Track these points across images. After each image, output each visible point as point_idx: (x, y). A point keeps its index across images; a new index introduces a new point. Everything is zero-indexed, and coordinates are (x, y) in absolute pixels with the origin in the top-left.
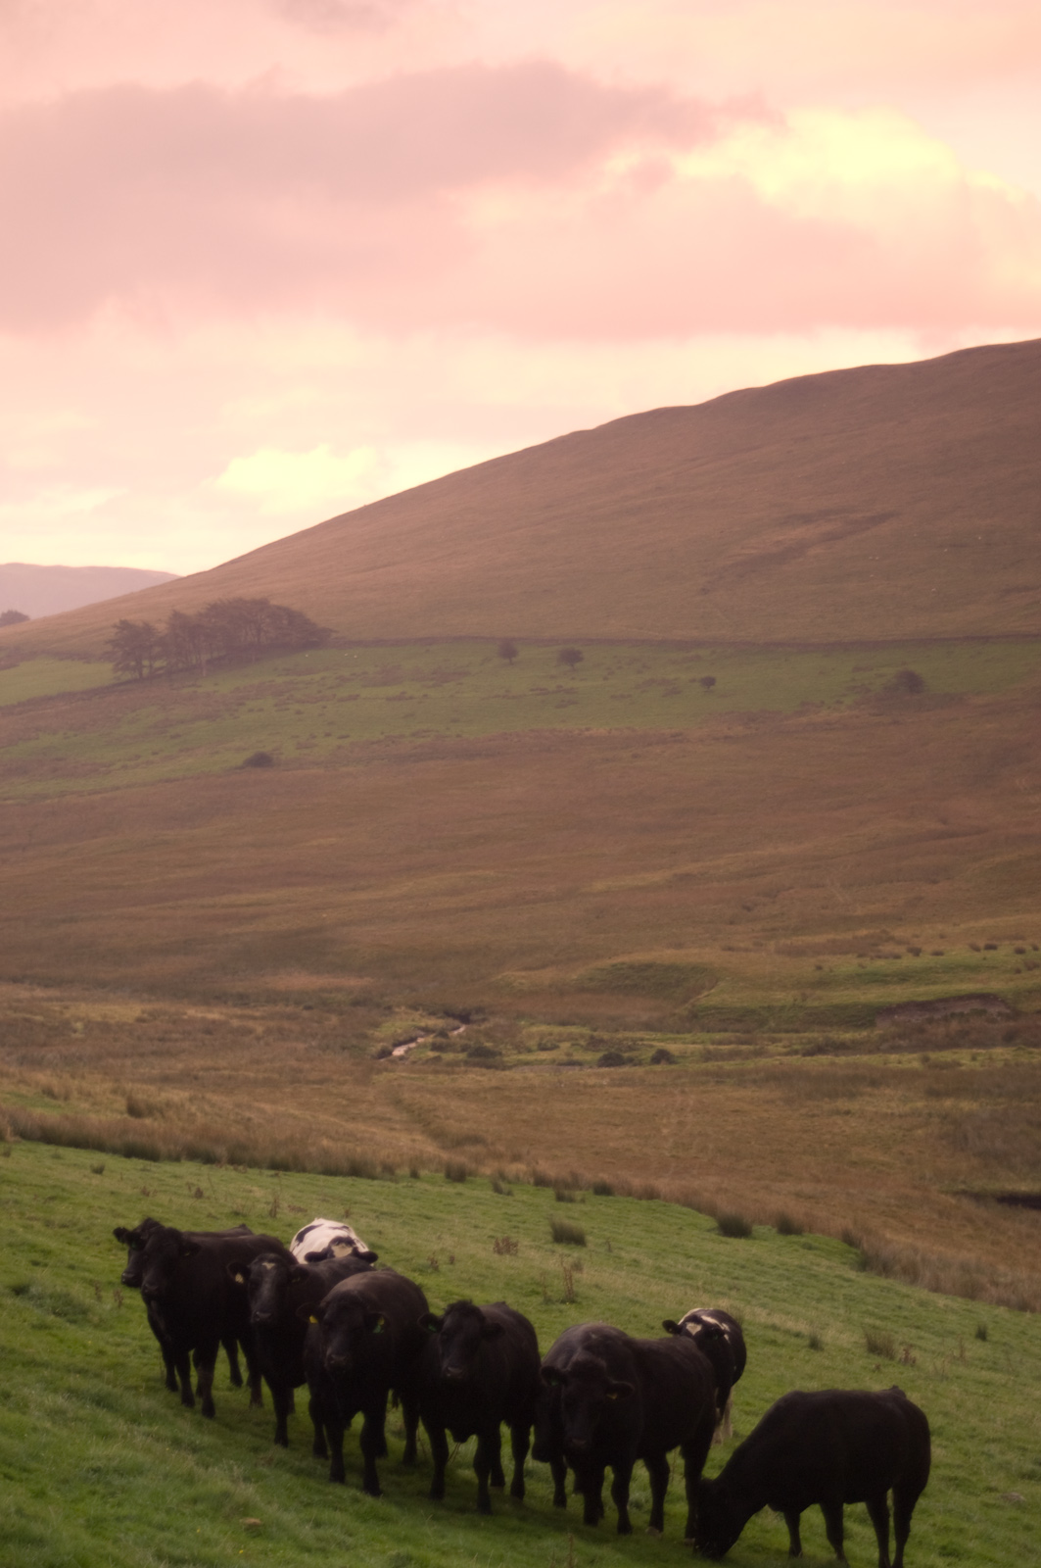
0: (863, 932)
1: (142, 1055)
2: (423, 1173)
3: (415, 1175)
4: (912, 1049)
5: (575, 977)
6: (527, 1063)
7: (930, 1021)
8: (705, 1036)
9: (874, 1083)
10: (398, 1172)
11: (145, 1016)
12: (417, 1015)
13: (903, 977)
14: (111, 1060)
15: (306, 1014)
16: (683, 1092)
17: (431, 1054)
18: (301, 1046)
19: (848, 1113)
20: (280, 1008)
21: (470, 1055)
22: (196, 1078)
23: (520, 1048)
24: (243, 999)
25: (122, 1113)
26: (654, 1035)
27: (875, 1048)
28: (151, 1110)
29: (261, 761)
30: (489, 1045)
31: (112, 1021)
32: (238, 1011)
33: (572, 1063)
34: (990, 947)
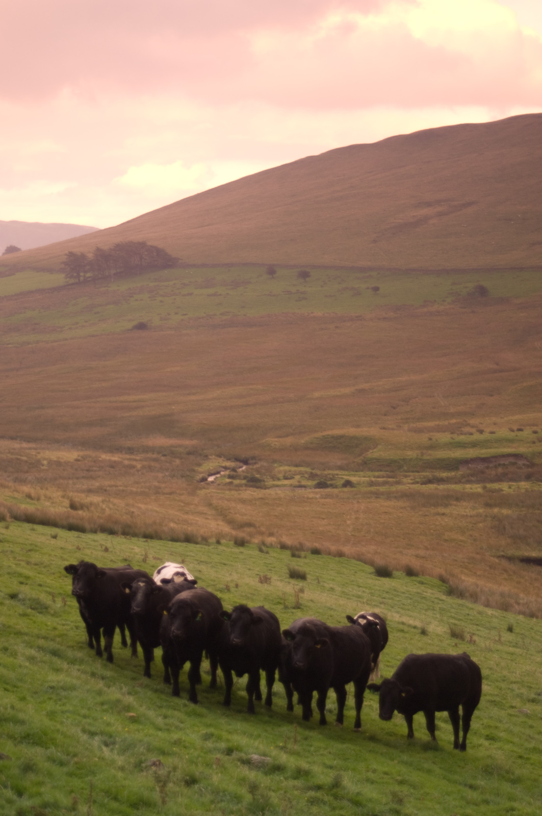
0: (454, 421)
1: (77, 478)
2: (223, 541)
3: (218, 542)
4: (478, 482)
5: (303, 442)
6: (277, 486)
7: (488, 468)
8: (370, 473)
9: (457, 499)
10: (210, 541)
11: (80, 458)
12: (220, 460)
13: (474, 445)
14: (61, 481)
15: (163, 458)
16: (358, 502)
17: (228, 480)
18: (160, 475)
19: (443, 514)
20: (150, 455)
21: (248, 481)
22: (106, 490)
23: (274, 478)
24: (130, 450)
25: (66, 508)
26: (343, 472)
27: (458, 481)
28: (82, 507)
29: (142, 326)
30: (258, 476)
31: (62, 461)
32: (128, 456)
33: (301, 486)
34: (519, 430)
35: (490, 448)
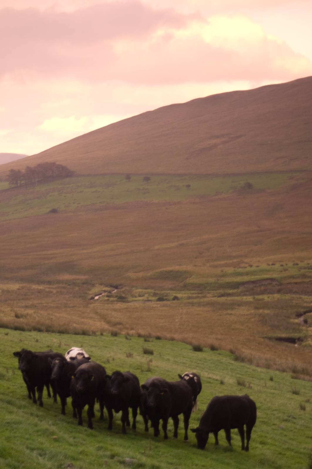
0: (235, 260)
1: (19, 300)
2: (104, 334)
3: (102, 334)
4: (250, 295)
5: (149, 275)
6: (135, 301)
7: (255, 287)
8: (188, 292)
9: (239, 305)
10: (97, 333)
11: (20, 288)
12: (102, 287)
13: (247, 274)
14: (10, 302)
15: (68, 287)
16: (182, 309)
17: (106, 298)
18: (67, 296)
19: (231, 314)
20: (61, 285)
21: (118, 298)
22: (36, 306)
23: (133, 296)
24: (49, 283)
25: (13, 317)
26: (173, 292)
27: (239, 295)
28: (22, 316)
29: (54, 211)
30: (124, 295)
31: (10, 290)
32: (48, 286)
33: (149, 301)
34: (273, 264)
35: (257, 275)
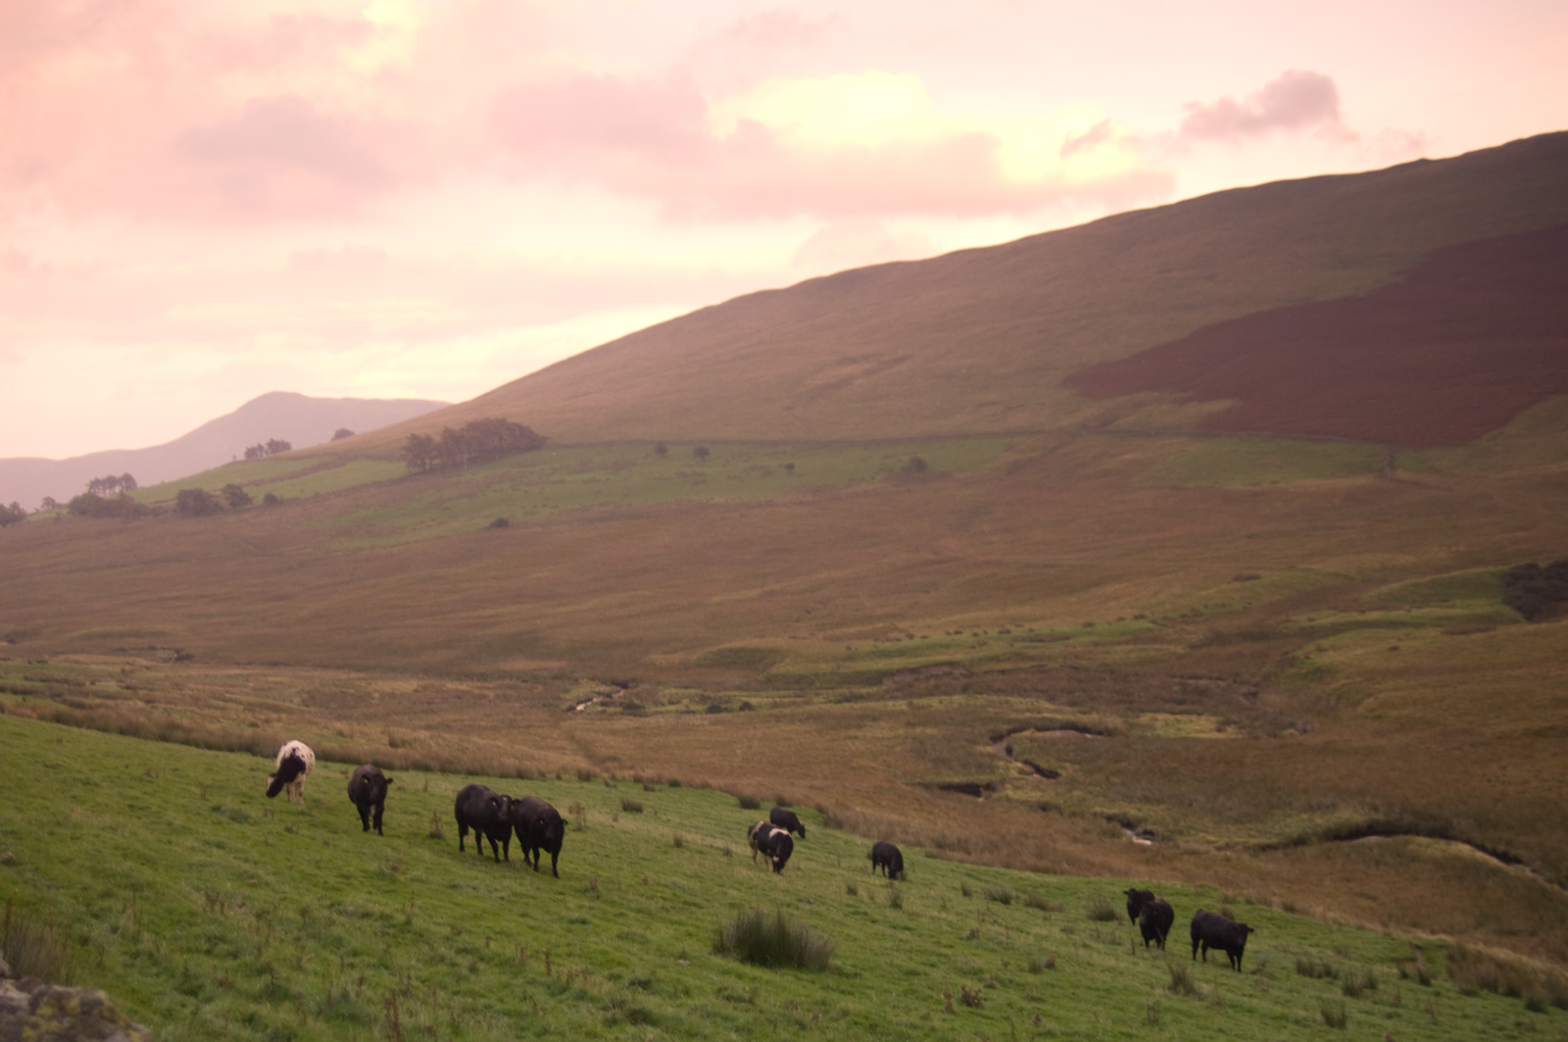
0: (880, 625)
1: (415, 713)
4: (904, 697)
5: (695, 657)
6: (661, 713)
7: (917, 680)
8: (774, 693)
9: (875, 719)
11: (420, 688)
12: (593, 684)
13: (901, 653)
14: (395, 717)
15: (523, 685)
16: (755, 728)
17: (600, 708)
18: (517, 705)
19: (856, 738)
20: (507, 682)
21: (624, 708)
22: (448, 726)
23: (657, 703)
24: (483, 677)
25: (385, 745)
26: (742, 693)
27: (881, 697)
28: (404, 743)
29: (501, 524)
30: (637, 702)
31: (398, 692)
32: (479, 684)
33: (688, 712)
34: (957, 633)
35: (921, 656)
